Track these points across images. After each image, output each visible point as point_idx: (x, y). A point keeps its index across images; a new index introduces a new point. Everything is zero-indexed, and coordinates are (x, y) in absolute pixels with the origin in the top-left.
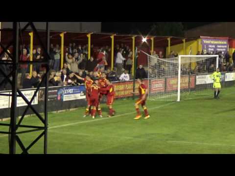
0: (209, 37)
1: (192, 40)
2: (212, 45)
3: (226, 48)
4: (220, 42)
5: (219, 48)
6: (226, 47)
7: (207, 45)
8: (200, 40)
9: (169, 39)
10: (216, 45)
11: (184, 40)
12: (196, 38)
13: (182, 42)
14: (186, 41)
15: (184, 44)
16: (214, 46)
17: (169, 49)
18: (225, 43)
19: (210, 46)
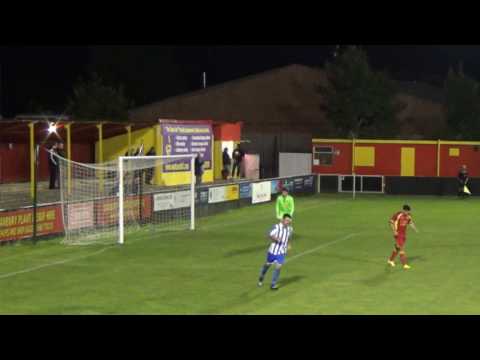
0: (175, 121)
1: (144, 127)
2: (182, 135)
3: (210, 141)
4: (198, 130)
5: (195, 141)
6: (208, 138)
7: (173, 136)
8: (158, 128)
9: (100, 127)
10: (189, 136)
11: (129, 128)
12: (152, 123)
13: (125, 132)
14: (133, 130)
15: (129, 134)
16: (185, 138)
17: (100, 145)
18: (207, 130)
19: (178, 138)
